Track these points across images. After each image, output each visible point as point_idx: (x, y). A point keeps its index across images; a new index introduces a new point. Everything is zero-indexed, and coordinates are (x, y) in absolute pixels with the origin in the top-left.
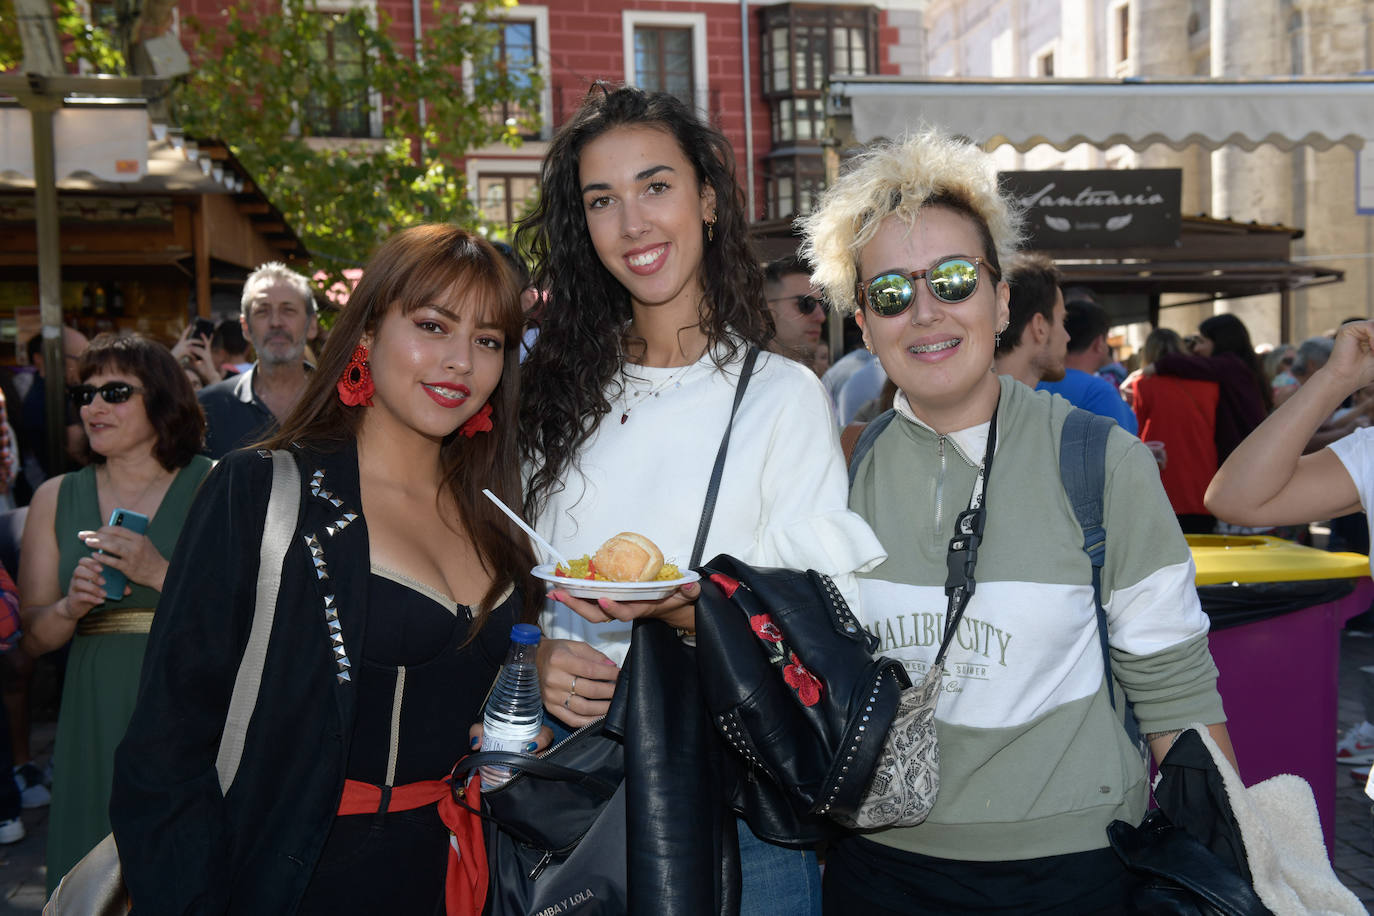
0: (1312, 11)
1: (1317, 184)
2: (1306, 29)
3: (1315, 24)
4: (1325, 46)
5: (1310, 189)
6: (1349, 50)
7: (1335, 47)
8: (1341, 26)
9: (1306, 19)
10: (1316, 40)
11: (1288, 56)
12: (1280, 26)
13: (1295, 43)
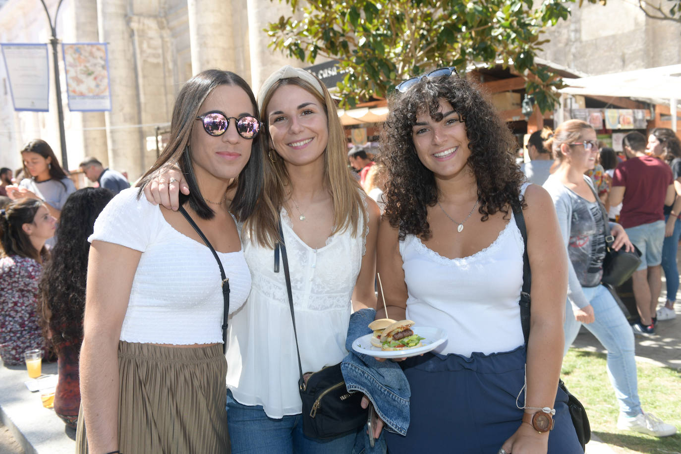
0: (138, 30)
1: (145, 104)
2: (136, 38)
3: (140, 36)
4: (145, 46)
5: (143, 106)
6: (155, 48)
7: (149, 47)
8: (151, 38)
9: (136, 33)
10: (141, 43)
11: (131, 48)
12: (126, 36)
13: (133, 43)
